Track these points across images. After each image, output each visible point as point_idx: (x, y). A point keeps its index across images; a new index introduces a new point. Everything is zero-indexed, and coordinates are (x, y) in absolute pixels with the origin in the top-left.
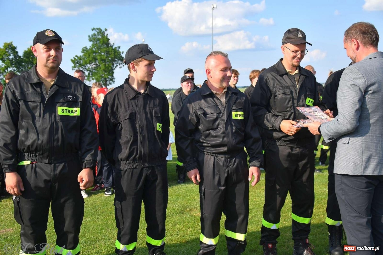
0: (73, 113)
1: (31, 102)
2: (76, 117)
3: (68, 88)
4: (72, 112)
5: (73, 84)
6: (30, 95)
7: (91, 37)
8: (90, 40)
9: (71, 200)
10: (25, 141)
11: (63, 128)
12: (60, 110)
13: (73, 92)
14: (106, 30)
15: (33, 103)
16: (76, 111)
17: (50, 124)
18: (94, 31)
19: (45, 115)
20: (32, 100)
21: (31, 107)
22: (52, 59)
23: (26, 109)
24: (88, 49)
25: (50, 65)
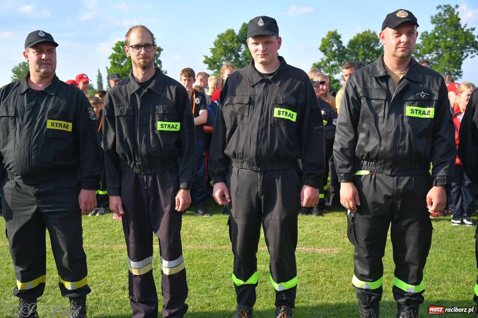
0: (425, 115)
1: (375, 99)
2: (429, 119)
3: (421, 83)
4: (424, 113)
5: (428, 78)
6: (374, 91)
7: (434, 17)
8: (433, 22)
9: (416, 224)
10: (365, 147)
11: (411, 133)
12: (409, 111)
13: (427, 87)
14: (457, 7)
15: (376, 101)
16: (429, 112)
17: (396, 127)
18: (440, 9)
19: (391, 116)
20: (376, 97)
21: (374, 106)
22: (402, 46)
23: (368, 108)
25: (399, 53)
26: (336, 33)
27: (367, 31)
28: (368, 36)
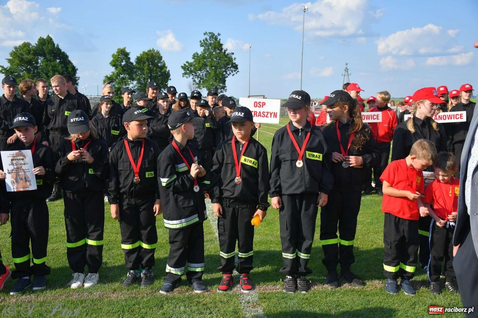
7: (202, 42)
8: (202, 46)
14: (219, 34)
18: (206, 35)
24: (199, 54)
26: (125, 50)
27: (151, 49)
28: (152, 54)
